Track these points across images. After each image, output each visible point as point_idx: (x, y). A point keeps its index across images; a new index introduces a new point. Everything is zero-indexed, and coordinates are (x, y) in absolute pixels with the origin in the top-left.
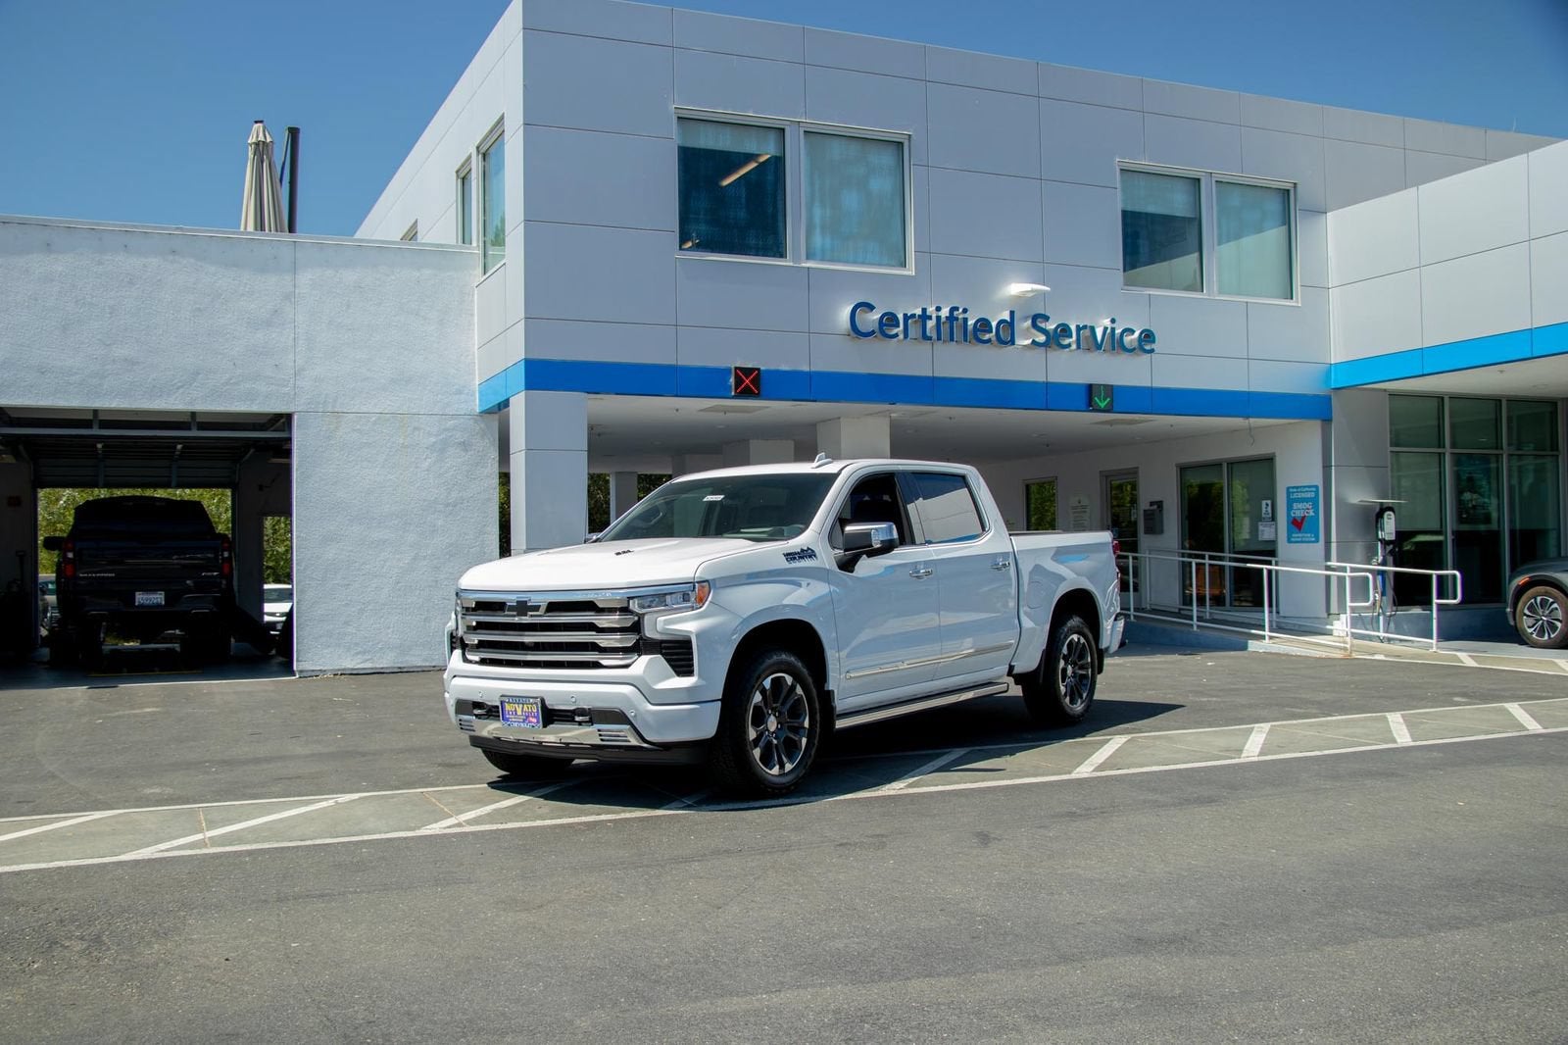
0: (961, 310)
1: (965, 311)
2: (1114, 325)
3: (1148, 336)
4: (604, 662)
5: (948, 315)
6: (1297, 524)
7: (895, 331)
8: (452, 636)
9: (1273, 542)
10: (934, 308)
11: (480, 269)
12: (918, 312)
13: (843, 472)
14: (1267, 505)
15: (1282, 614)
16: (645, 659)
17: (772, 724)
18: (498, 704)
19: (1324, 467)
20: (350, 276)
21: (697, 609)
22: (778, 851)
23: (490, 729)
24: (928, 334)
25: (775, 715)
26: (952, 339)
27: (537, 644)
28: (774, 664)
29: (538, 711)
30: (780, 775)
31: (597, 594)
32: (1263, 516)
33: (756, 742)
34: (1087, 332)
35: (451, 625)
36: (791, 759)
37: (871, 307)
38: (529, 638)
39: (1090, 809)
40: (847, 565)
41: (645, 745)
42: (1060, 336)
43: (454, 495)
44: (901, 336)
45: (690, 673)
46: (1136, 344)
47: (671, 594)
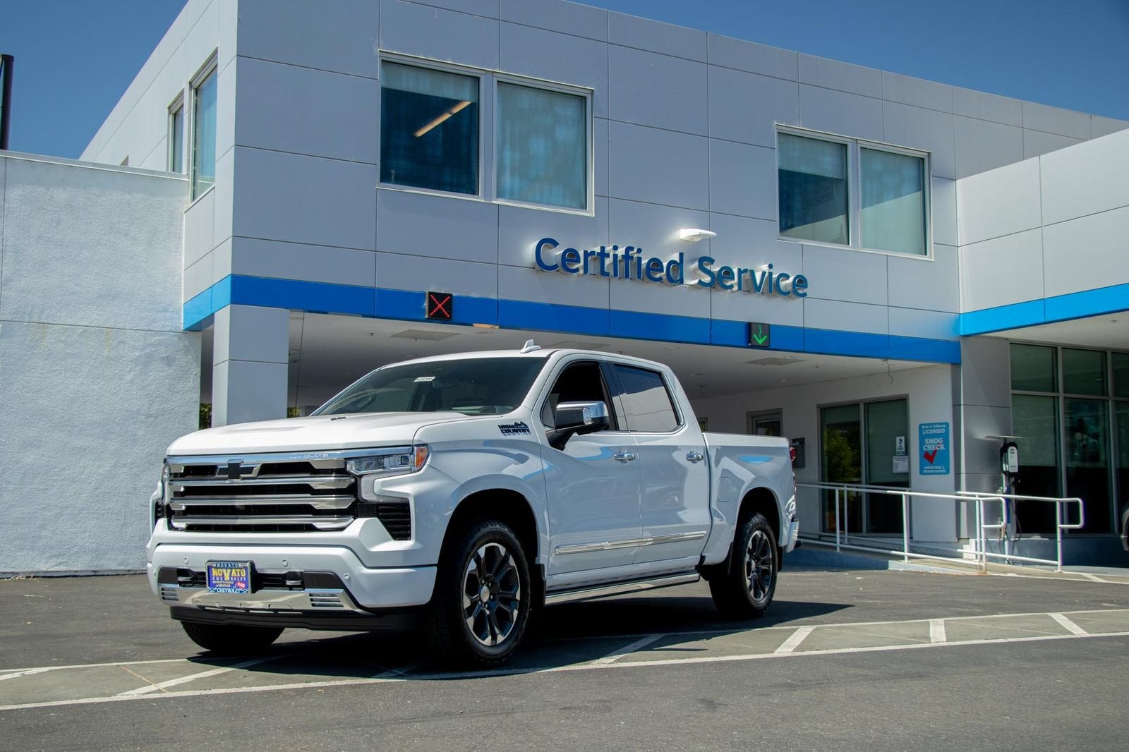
0: (635, 250)
1: (639, 251)
2: (771, 271)
3: (801, 282)
4: (318, 525)
5: (624, 254)
6: (929, 457)
7: (576, 266)
8: (157, 506)
9: (907, 474)
10: (612, 247)
11: (189, 197)
12: (598, 250)
13: (552, 356)
14: (901, 440)
15: (915, 538)
16: (360, 522)
17: (485, 594)
18: (205, 570)
19: (954, 406)
20: (61, 195)
21: (415, 472)
22: (502, 713)
23: (194, 597)
24: (606, 270)
25: (488, 586)
26: (627, 276)
27: (247, 507)
28: (489, 533)
29: (247, 576)
30: (492, 646)
31: (313, 455)
32: (897, 450)
33: (470, 611)
34: (747, 276)
35: (157, 493)
36: (503, 632)
37: (555, 244)
38: (240, 502)
39: (804, 681)
40: (558, 442)
41: (358, 610)
42: (723, 277)
43: (156, 406)
44: (582, 272)
45: (406, 536)
46: (790, 288)
47: (389, 456)
